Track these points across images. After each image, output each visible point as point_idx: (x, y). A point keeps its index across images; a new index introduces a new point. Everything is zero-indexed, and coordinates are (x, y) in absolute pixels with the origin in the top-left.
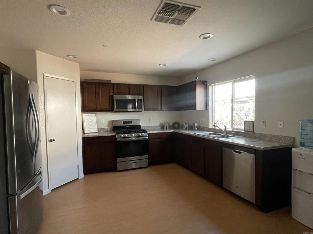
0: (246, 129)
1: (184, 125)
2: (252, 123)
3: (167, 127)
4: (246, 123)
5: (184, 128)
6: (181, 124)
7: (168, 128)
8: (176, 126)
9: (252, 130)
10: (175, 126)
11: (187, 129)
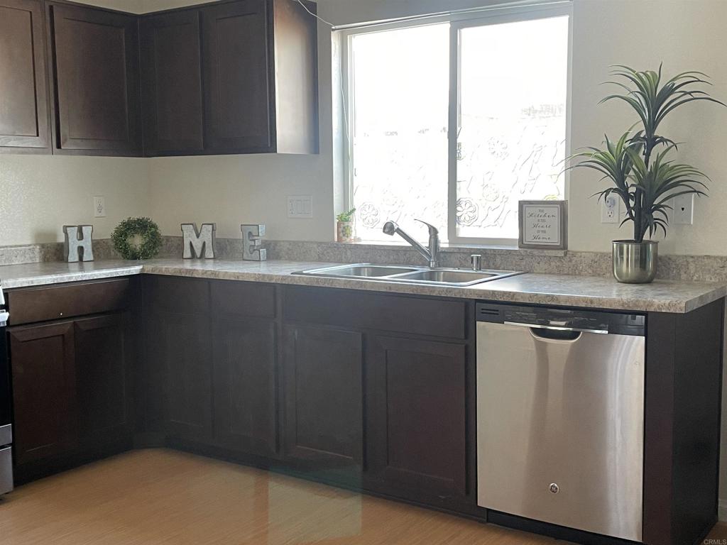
0: (529, 240)
1: (189, 236)
2: (556, 211)
3: (81, 249)
4: (528, 210)
5: (187, 254)
6: (164, 231)
7: (88, 255)
8: (137, 242)
9: (555, 240)
10: (129, 240)
11: (202, 257)
